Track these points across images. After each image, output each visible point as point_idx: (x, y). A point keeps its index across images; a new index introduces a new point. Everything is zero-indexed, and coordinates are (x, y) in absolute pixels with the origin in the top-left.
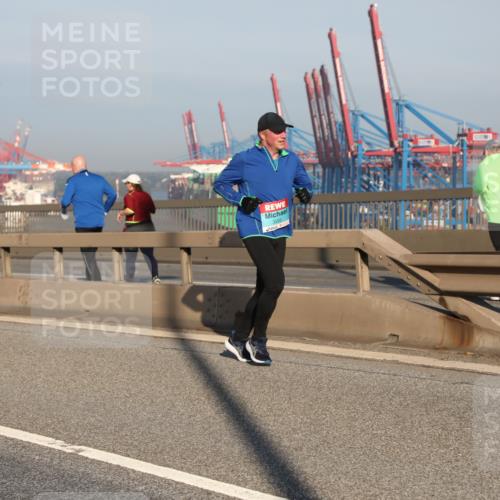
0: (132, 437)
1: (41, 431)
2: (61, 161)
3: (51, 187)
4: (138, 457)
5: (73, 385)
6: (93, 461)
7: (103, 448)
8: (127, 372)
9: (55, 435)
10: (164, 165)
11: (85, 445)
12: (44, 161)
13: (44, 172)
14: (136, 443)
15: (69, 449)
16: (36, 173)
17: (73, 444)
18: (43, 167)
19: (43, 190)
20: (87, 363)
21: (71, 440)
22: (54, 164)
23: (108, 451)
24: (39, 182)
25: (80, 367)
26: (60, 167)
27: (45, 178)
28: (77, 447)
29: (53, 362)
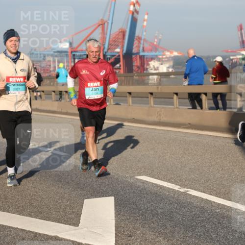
0: (213, 186)
1: (169, 181)
2: (176, 51)
3: (171, 63)
4: (216, 195)
5: (183, 159)
6: (194, 196)
7: (199, 190)
8: (210, 154)
9: (176, 183)
10: (227, 52)
11: (190, 188)
12: (168, 51)
13: (168, 56)
14: (215, 189)
15: (182, 190)
16: (164, 57)
17: (184, 187)
18: (168, 54)
19: (167, 65)
20: (190, 149)
21: (184, 186)
22: (173, 52)
23: (201, 192)
24: (166, 61)
25: (187, 151)
26: (176, 54)
27: (168, 59)
28: (186, 189)
29: (173, 148)
